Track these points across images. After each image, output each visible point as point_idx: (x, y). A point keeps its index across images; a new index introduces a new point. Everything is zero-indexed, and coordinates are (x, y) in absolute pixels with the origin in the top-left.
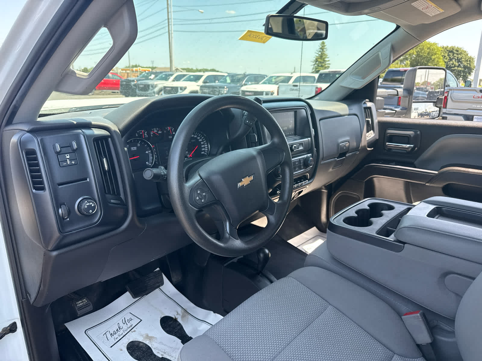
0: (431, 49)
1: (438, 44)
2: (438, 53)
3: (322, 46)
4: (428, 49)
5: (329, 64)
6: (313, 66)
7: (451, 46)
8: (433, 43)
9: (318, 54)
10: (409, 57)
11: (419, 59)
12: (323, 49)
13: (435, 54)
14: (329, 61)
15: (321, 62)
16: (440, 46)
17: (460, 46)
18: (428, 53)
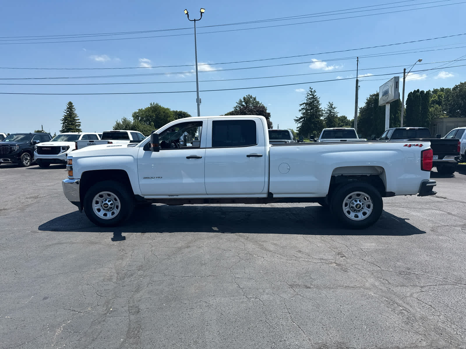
0: (166, 113)
1: (170, 109)
2: (171, 116)
3: (70, 107)
4: (163, 113)
5: (80, 123)
6: (62, 124)
7: (179, 111)
8: (166, 108)
9: (66, 113)
10: (150, 118)
11: (158, 121)
12: (71, 109)
13: (170, 117)
14: (79, 120)
15: (71, 121)
16: (171, 111)
17: (185, 111)
18: (164, 116)
